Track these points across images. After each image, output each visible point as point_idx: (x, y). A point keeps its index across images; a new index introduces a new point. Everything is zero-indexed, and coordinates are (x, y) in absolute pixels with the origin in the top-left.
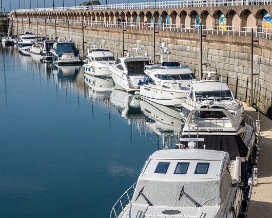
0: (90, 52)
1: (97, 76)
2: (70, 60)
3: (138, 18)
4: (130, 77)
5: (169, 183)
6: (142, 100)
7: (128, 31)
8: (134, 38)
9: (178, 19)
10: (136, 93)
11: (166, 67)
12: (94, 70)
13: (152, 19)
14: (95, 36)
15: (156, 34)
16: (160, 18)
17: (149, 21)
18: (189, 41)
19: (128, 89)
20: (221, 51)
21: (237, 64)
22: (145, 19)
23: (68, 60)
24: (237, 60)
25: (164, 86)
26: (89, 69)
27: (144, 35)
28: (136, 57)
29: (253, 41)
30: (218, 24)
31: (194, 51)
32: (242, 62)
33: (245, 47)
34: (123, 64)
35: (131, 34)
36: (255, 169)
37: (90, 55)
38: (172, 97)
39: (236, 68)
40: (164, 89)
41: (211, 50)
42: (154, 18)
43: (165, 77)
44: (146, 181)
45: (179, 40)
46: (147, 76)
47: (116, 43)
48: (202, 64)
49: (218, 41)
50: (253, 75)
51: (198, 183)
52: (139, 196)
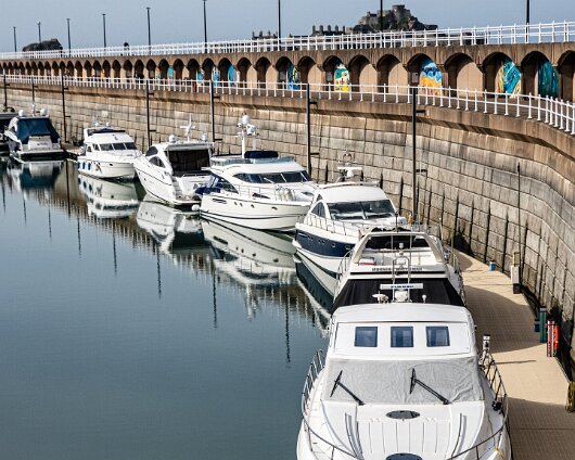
0: (89, 135)
1: (105, 179)
2: (43, 149)
3: (171, 72)
4: (177, 178)
5: (385, 364)
6: (207, 221)
7: (157, 96)
8: (168, 108)
9: (252, 73)
10: (194, 208)
11: (254, 160)
12: (98, 168)
13: (199, 73)
14: (88, 105)
15: (215, 100)
16: (215, 72)
17: (192, 76)
18: (282, 113)
19: (173, 200)
20: (347, 130)
21: (380, 153)
22: (186, 73)
23: (40, 149)
24: (379, 147)
25: (255, 195)
26: (89, 165)
27: (190, 102)
28: (185, 142)
29: (415, 111)
30: (332, 82)
31: (293, 130)
32: (389, 148)
33: (395, 122)
34: (162, 156)
35: (163, 100)
36: (485, 338)
37: (89, 140)
38: (274, 213)
39: (378, 160)
40: (258, 199)
41: (326, 128)
42: (202, 72)
43: (257, 178)
44: (344, 362)
45: (261, 111)
46: (216, 176)
47: (132, 118)
48: (310, 154)
49: (342, 112)
50: (416, 171)
51: (437, 362)
52: (335, 388)
